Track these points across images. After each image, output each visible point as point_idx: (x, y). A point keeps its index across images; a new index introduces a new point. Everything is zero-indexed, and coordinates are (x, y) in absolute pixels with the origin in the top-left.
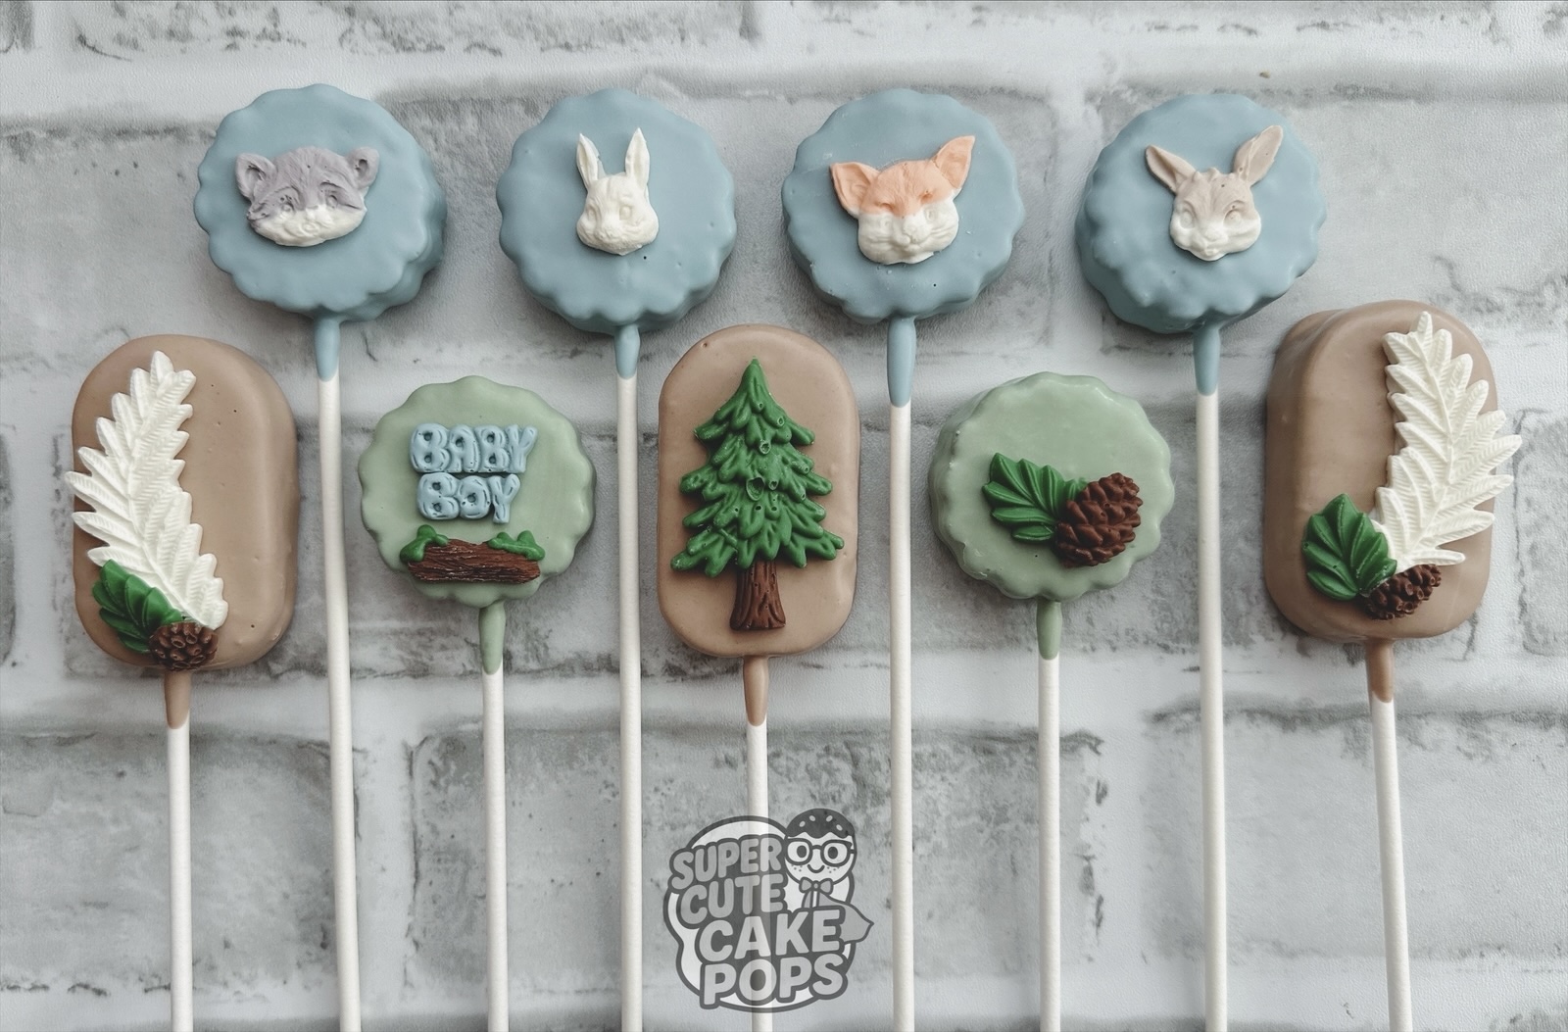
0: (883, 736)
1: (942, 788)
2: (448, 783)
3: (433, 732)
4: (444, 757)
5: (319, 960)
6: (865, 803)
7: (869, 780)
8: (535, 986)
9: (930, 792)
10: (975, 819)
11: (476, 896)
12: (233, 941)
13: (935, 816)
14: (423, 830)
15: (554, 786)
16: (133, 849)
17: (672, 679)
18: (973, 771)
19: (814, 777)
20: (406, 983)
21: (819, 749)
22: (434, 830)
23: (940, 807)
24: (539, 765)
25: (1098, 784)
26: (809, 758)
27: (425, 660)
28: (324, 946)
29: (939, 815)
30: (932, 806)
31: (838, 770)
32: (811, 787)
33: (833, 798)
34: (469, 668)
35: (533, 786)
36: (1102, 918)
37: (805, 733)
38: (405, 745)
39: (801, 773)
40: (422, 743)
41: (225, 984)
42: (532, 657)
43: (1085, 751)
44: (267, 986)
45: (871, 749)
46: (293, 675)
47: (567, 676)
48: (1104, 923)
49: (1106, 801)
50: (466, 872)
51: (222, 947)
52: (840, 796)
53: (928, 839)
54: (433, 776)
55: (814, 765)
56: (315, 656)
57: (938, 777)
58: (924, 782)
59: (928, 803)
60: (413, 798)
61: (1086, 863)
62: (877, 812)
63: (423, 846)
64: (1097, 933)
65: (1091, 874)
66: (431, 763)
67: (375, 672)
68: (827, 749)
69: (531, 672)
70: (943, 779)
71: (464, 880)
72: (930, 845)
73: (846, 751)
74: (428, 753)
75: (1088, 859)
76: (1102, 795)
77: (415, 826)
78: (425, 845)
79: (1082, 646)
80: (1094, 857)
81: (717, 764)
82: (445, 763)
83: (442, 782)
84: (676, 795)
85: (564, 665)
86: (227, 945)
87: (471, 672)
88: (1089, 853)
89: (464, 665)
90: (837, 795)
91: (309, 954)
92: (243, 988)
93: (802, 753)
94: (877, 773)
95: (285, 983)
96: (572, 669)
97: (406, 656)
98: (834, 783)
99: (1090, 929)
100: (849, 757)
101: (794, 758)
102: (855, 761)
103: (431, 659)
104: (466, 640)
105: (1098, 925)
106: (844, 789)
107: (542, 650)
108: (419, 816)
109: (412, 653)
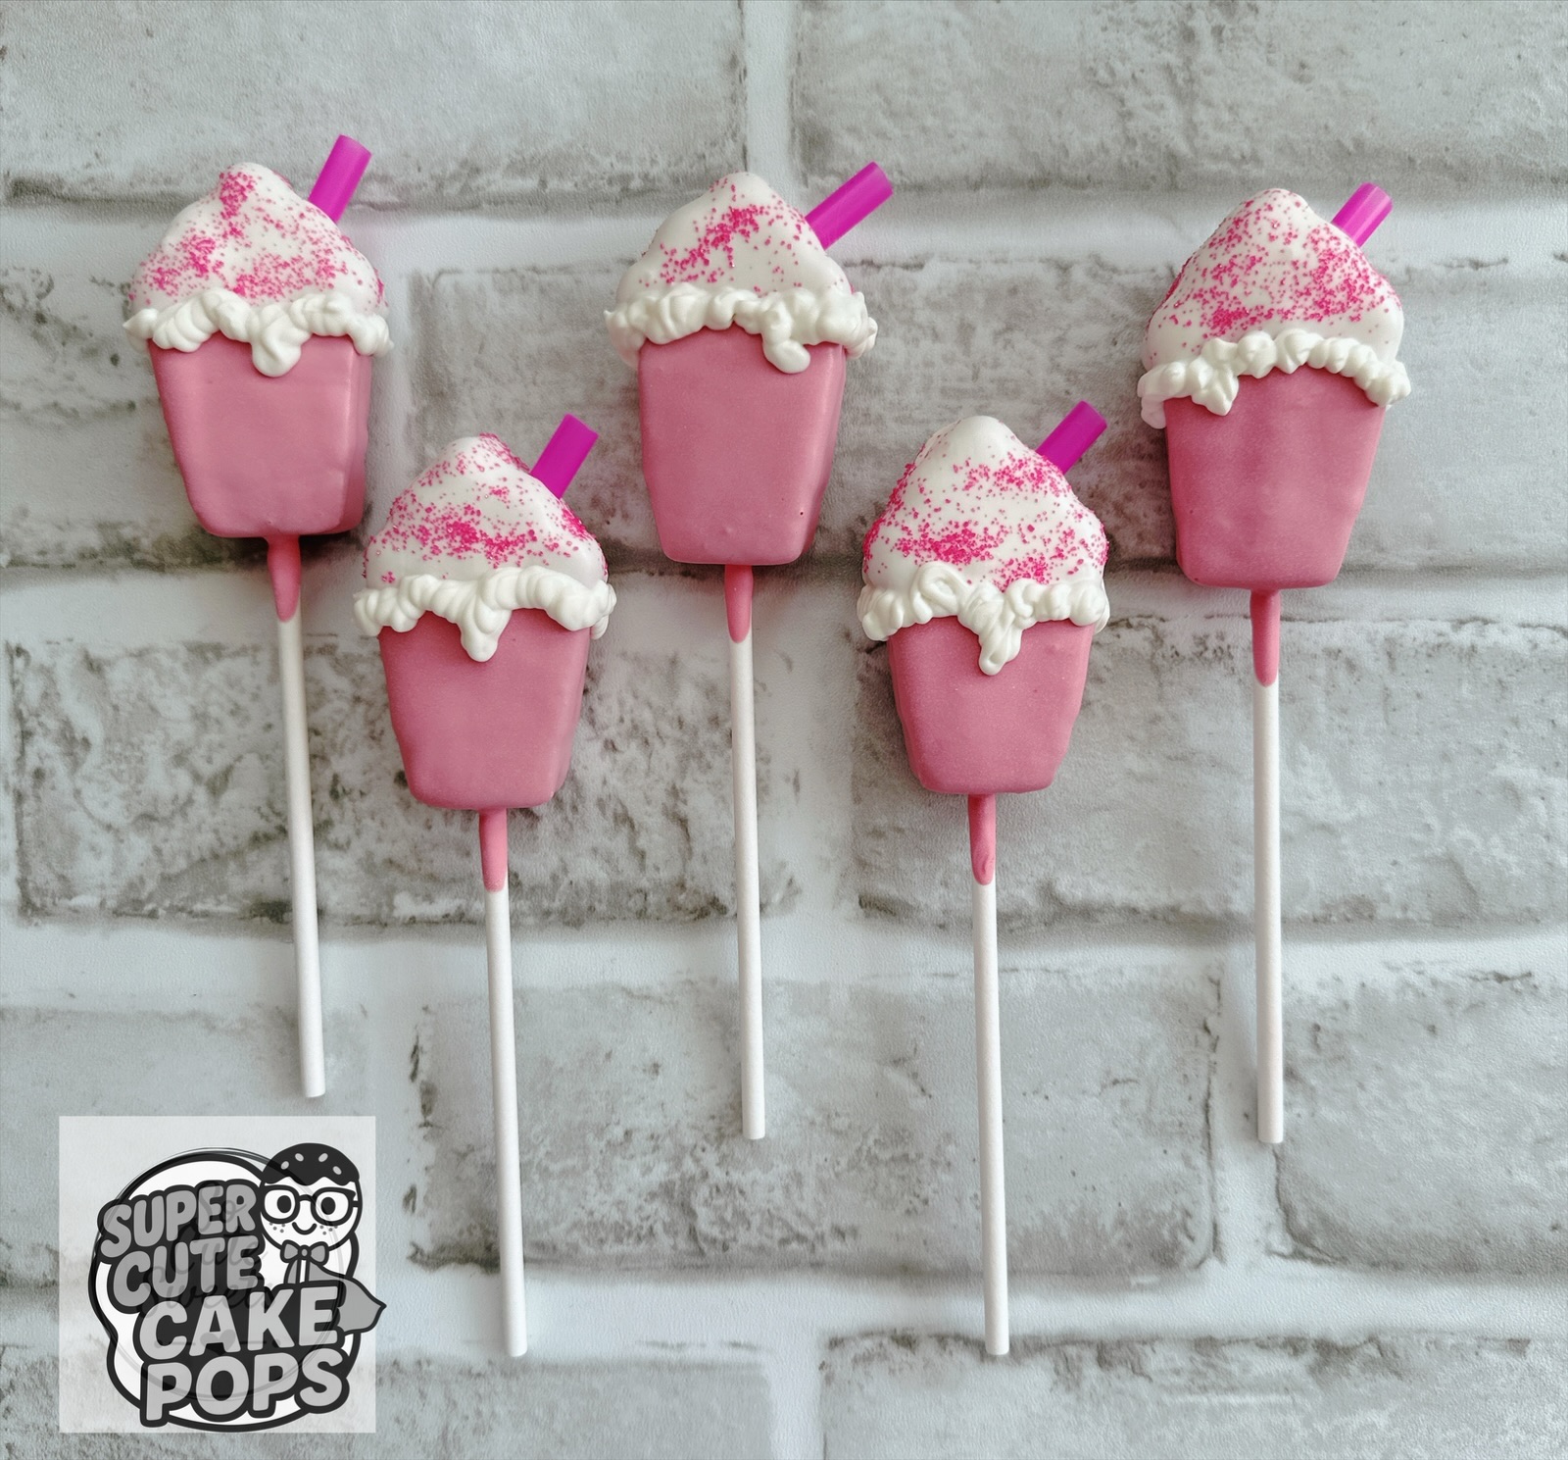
0: (660, 1263)
1: (592, 1203)
2: (1172, 1214)
3: (1189, 1274)
4: (1176, 1245)
5: (1323, 1012)
6: (683, 1185)
7: (677, 1212)
8: (1065, 977)
9: (606, 1198)
10: (555, 1168)
11: (1136, 1082)
12: (1424, 1034)
13: (601, 1170)
14: (1200, 1161)
15: (1046, 1209)
16: (1541, 1141)
17: (908, 1332)
18: (556, 1223)
19: (742, 1217)
20: (1218, 984)
21: (734, 1248)
22: (1187, 1160)
23: (594, 1180)
24: (1064, 1234)
25: (413, 1209)
26: (746, 1237)
27: (1198, 1358)
28: (1317, 1028)
29: (595, 1171)
30: (604, 1182)
31: (713, 1223)
32: (742, 1202)
33: (718, 1190)
34: (1147, 1349)
35: (1072, 1209)
36: (412, 1056)
37: (751, 1267)
38: (1222, 1260)
39: (756, 1220)
40: (1202, 1262)
41: (1435, 983)
42: (1072, 1359)
43: (428, 1247)
44: (1386, 981)
45: (674, 1247)
46: (1351, 1342)
47: (1033, 1337)
48: (410, 1049)
49: (406, 1190)
50: (1149, 1110)
51: (1438, 1026)
52: (711, 1193)
53: (609, 1142)
54: (1189, 1223)
55: (741, 1229)
56: (1326, 1363)
57: (597, 1216)
58: (614, 1211)
59: (609, 1185)
60: (1213, 1200)
61: (429, 1118)
62: (668, 1174)
63: (1200, 1142)
64: (417, 1037)
65: (424, 1107)
66: (1192, 1239)
67: (1257, 1344)
68: (725, 1248)
69: (1074, 1343)
70: (591, 1213)
71: (1150, 1101)
72: (608, 1136)
73: (704, 1246)
74: (1196, 1250)
75: (426, 1124)
76: (410, 1197)
77: (1211, 1166)
78: (1198, 1143)
79: (432, 1368)
80: (420, 1126)
81: (854, 1232)
82: (1175, 1237)
83: (1179, 1216)
84: (903, 1195)
85: (1036, 1350)
86: (1432, 1029)
87: (1144, 1343)
88: (425, 1131)
89: (1154, 1351)
90: (714, 1194)
91: (1334, 1018)
92: (1414, 978)
93: (755, 1243)
94: (667, 1219)
95: (1363, 985)
96: (1026, 1345)
97: (1221, 1363)
98: (716, 1209)
99: (425, 1044)
100: (699, 1239)
101: (764, 1237)
102: (693, 1233)
103: (1192, 1360)
104: (1151, 1380)
105: (416, 1048)
106: (706, 1201)
107: (1062, 1368)
108: (1204, 1177)
109: (1213, 1366)
